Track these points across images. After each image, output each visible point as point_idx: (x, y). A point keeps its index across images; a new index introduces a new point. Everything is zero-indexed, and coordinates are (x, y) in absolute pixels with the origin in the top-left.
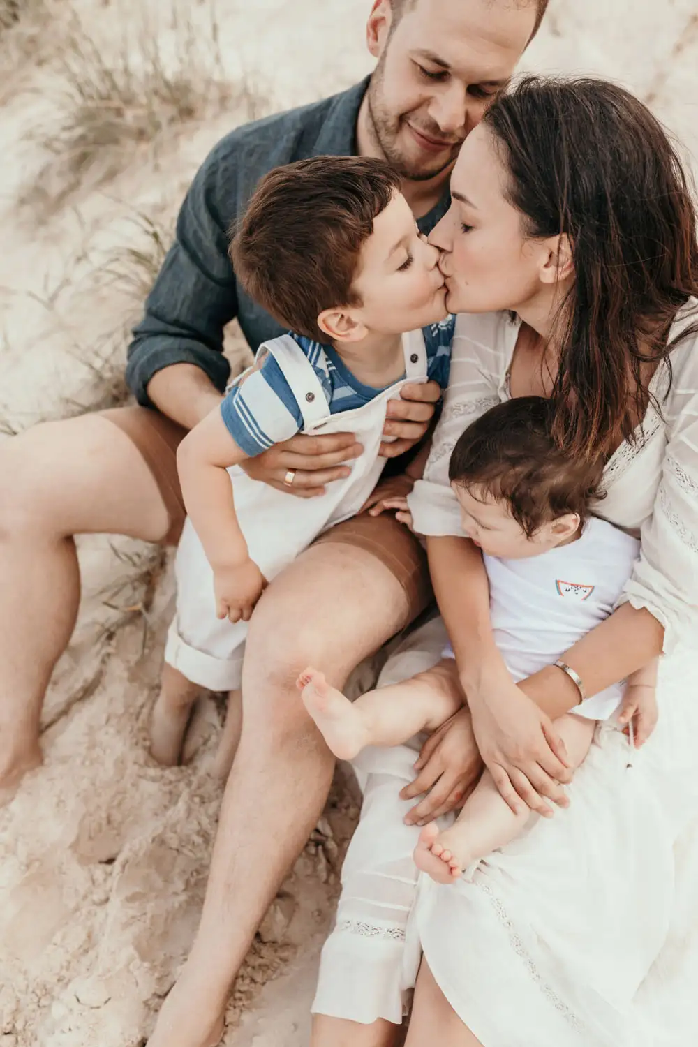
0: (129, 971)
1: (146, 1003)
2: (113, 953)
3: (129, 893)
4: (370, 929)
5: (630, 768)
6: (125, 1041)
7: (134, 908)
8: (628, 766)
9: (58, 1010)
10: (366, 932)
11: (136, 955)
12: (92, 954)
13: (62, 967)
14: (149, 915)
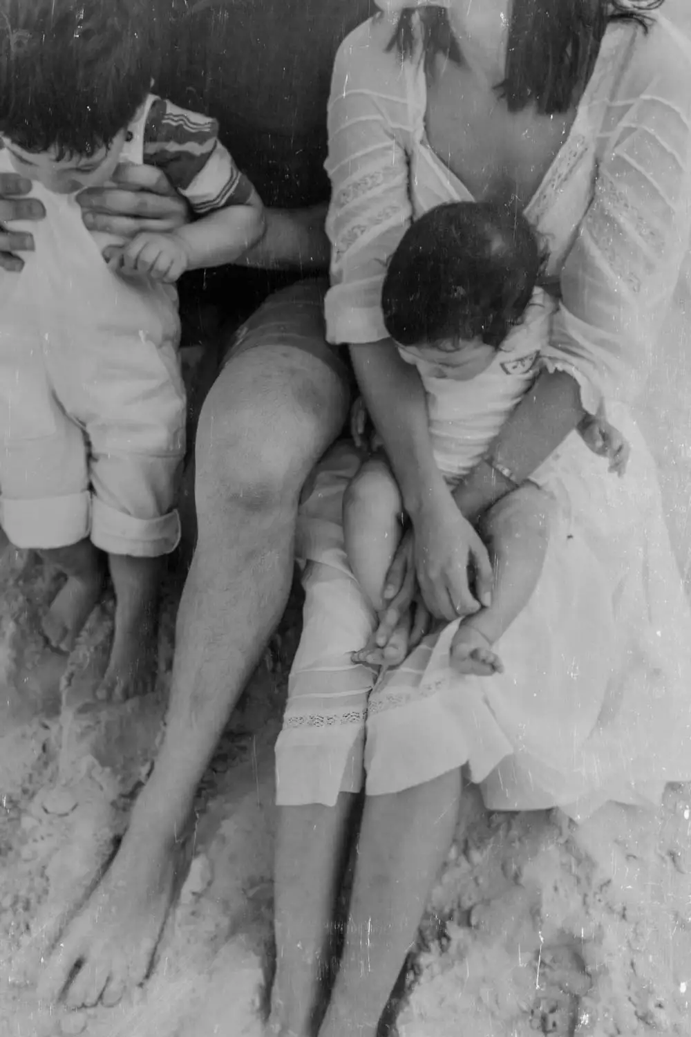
0: (91, 777)
1: (113, 804)
2: (73, 763)
3: (79, 704)
4: (325, 719)
5: (571, 539)
6: (98, 840)
7: (86, 721)
8: (570, 537)
9: (27, 822)
10: (322, 723)
11: (96, 762)
12: (51, 767)
13: (24, 781)
14: (103, 724)
